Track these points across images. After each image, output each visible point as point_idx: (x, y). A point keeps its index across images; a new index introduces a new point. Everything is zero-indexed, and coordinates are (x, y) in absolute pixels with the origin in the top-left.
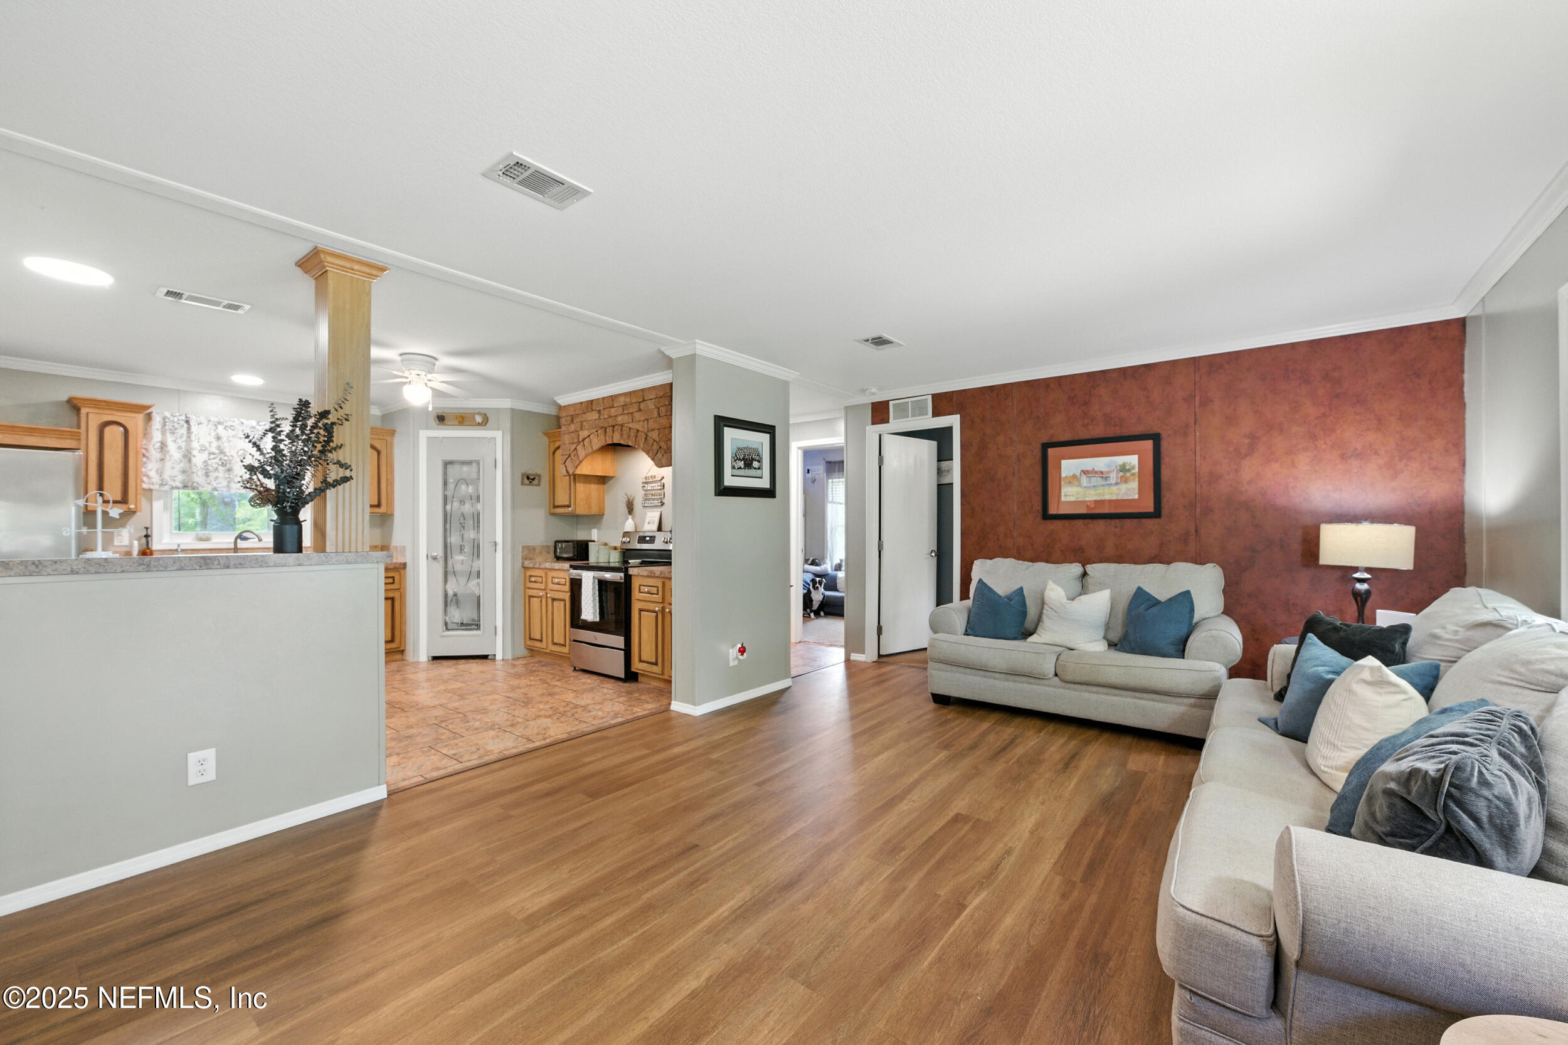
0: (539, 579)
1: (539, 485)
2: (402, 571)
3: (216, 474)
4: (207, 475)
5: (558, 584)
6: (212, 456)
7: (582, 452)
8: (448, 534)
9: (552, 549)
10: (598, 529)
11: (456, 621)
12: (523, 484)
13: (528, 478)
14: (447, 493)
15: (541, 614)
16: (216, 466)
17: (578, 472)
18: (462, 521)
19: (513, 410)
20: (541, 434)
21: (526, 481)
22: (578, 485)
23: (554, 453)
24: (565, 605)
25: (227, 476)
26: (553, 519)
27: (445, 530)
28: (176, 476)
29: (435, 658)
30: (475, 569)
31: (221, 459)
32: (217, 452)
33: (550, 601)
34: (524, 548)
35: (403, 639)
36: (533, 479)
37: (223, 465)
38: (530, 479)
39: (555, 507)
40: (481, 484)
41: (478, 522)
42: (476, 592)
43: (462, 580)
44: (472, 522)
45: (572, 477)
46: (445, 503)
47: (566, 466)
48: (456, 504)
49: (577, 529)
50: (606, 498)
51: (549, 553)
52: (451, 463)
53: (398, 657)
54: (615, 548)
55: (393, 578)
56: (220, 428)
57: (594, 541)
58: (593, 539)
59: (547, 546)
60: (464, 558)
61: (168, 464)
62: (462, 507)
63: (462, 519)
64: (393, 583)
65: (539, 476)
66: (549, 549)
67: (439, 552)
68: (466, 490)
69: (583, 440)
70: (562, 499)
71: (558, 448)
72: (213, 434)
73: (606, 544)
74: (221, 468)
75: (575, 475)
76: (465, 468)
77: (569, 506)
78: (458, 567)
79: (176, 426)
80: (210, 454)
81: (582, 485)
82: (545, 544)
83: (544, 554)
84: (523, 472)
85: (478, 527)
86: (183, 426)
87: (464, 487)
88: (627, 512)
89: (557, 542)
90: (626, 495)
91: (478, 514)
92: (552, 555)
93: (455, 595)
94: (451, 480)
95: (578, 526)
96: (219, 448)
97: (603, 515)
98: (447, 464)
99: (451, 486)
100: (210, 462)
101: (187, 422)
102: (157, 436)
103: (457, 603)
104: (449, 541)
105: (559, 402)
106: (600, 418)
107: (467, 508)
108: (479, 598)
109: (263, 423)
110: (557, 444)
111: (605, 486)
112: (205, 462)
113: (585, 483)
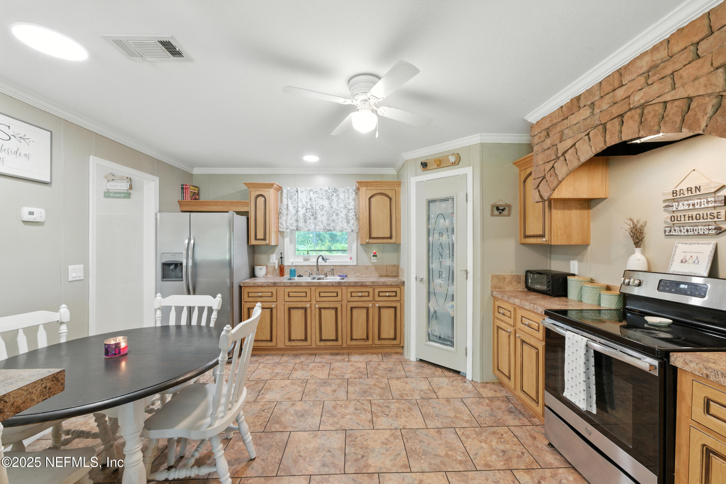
0: (508, 313)
1: (509, 215)
2: (402, 287)
3: (310, 221)
4: (305, 222)
5: (529, 326)
6: (308, 211)
7: (561, 169)
8: (431, 261)
9: (523, 279)
10: (580, 261)
11: (436, 334)
12: (492, 215)
13: (498, 209)
14: (430, 227)
15: (509, 351)
16: (310, 216)
17: (555, 195)
18: (440, 250)
19: (482, 145)
20: (511, 164)
21: (496, 212)
22: (554, 211)
23: (525, 182)
24: (538, 354)
25: (314, 222)
26: (524, 248)
27: (429, 257)
28: (293, 224)
29: (421, 360)
30: (450, 293)
31: (312, 212)
32: (310, 207)
33: (519, 342)
34: (493, 277)
35: (402, 338)
36: (503, 210)
37: (313, 215)
38: (500, 210)
39: (526, 237)
40: (455, 218)
41: (453, 251)
42: (451, 313)
43: (441, 301)
44: (448, 252)
45: (547, 203)
46: (429, 235)
47: (539, 191)
48: (436, 236)
49: (550, 259)
50: (592, 225)
51: (519, 283)
52: (434, 201)
53: (399, 350)
54: (608, 288)
55: (396, 292)
56: (311, 193)
57: (574, 275)
58: (572, 272)
59: (517, 276)
60: (442, 282)
61: (289, 217)
62: (440, 238)
63: (440, 248)
64: (396, 296)
65: (509, 206)
66: (520, 279)
67: (424, 275)
68: (443, 223)
69: (564, 154)
70: (534, 228)
71: (530, 174)
72: (308, 197)
73: (592, 281)
74: (312, 217)
75: (550, 201)
76: (443, 205)
77: (543, 236)
78: (437, 290)
79: (293, 194)
80: (307, 209)
81: (559, 212)
82: (514, 274)
83: (514, 283)
84: (493, 203)
85: (453, 255)
86: (295, 194)
87: (442, 221)
88: (631, 242)
89: (527, 272)
90: (631, 220)
91: (453, 244)
92: (523, 285)
93: (435, 312)
94: (433, 216)
95: (553, 256)
96: (311, 205)
97: (587, 245)
98: (430, 202)
99: (432, 221)
100: (307, 214)
101: (297, 191)
102: (285, 201)
103: (437, 318)
104: (431, 267)
105: (529, 120)
106: (592, 113)
107: (444, 239)
108: (453, 318)
109: (331, 188)
110: (528, 171)
111: (590, 211)
112: (304, 214)
113: (564, 209)
